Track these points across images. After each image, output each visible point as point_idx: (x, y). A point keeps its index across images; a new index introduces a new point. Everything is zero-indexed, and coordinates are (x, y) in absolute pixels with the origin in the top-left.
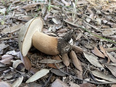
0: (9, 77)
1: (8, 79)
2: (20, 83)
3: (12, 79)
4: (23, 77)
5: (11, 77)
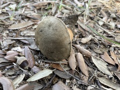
0: (11, 73)
1: (9, 75)
2: (21, 81)
4: (24, 75)
5: (13, 73)
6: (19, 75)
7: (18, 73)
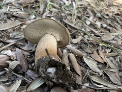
0: (4, 80)
2: (18, 87)
3: (8, 81)
4: (20, 81)
5: (7, 79)
6: (13, 81)
7: (12, 78)
